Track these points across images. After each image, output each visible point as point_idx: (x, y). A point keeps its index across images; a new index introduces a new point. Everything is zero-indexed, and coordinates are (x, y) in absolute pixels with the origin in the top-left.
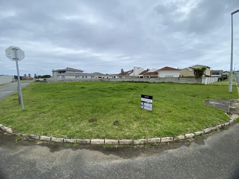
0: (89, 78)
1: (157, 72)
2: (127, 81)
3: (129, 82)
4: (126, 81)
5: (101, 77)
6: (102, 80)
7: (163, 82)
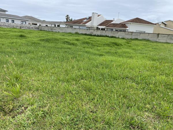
0: (18, 23)
1: (125, 24)
2: (83, 34)
3: (86, 34)
4: (81, 34)
5: (36, 24)
6: (40, 29)
7: (137, 39)
